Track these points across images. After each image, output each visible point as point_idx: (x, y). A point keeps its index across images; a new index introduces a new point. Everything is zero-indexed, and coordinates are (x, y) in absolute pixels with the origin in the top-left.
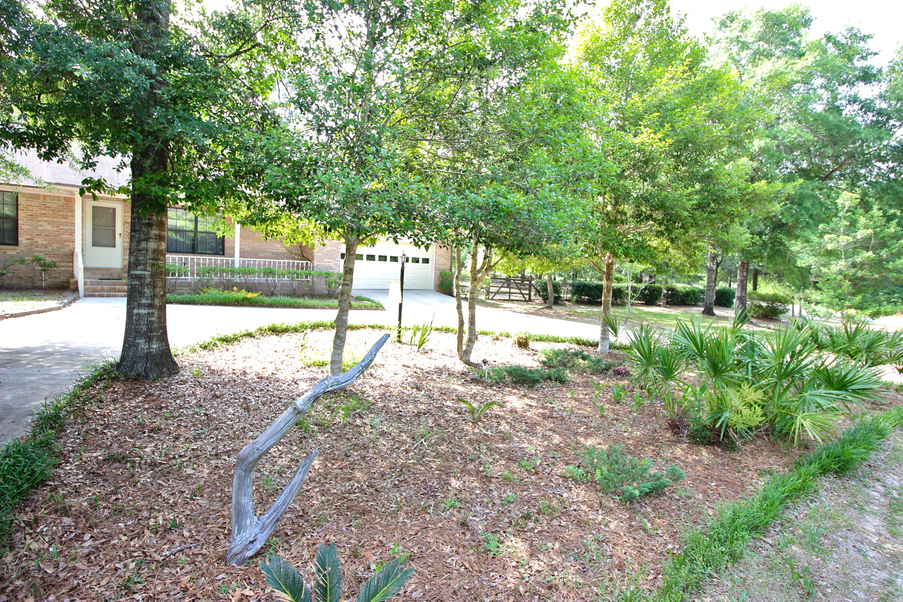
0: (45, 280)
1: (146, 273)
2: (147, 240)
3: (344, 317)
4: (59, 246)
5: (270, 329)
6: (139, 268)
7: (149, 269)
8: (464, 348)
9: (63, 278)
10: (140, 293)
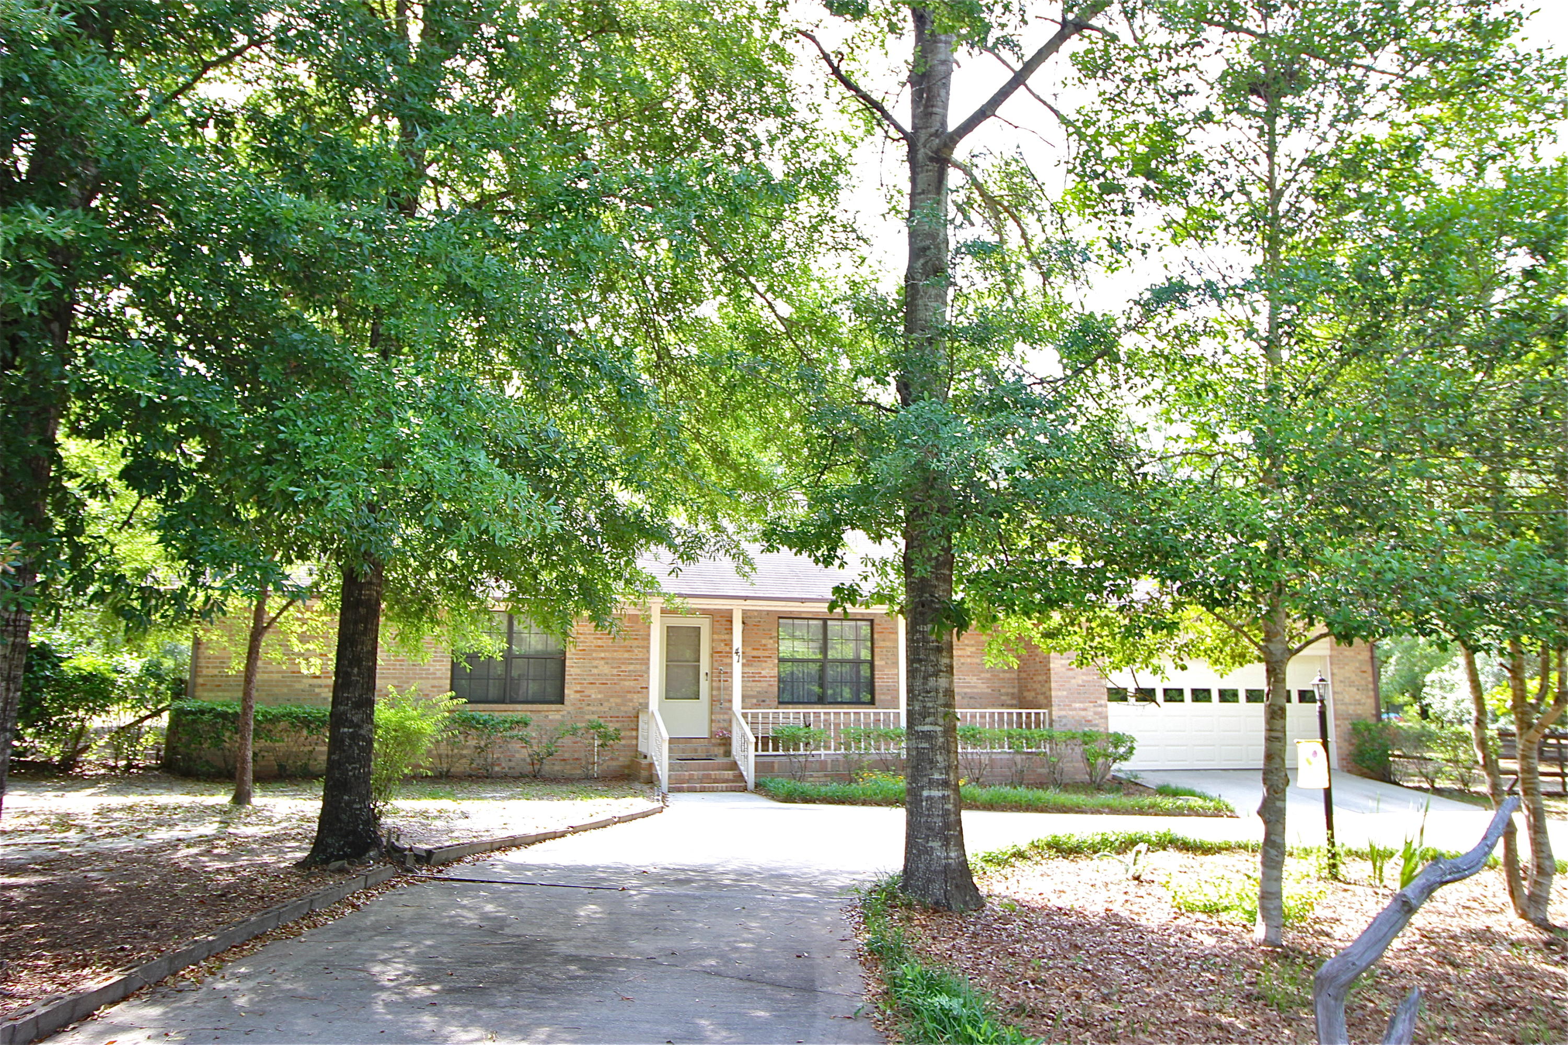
0: (601, 763)
1: (938, 729)
2: (936, 674)
3: (1278, 804)
4: (619, 700)
5: (1050, 846)
6: (928, 720)
7: (941, 721)
8: (1526, 887)
9: (623, 760)
10: (931, 762)
